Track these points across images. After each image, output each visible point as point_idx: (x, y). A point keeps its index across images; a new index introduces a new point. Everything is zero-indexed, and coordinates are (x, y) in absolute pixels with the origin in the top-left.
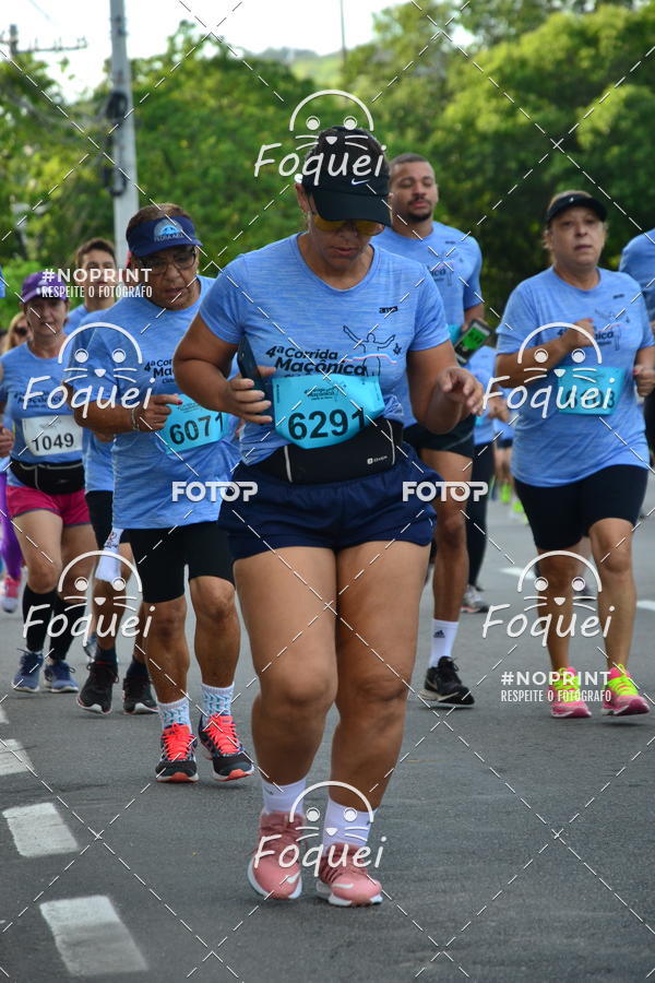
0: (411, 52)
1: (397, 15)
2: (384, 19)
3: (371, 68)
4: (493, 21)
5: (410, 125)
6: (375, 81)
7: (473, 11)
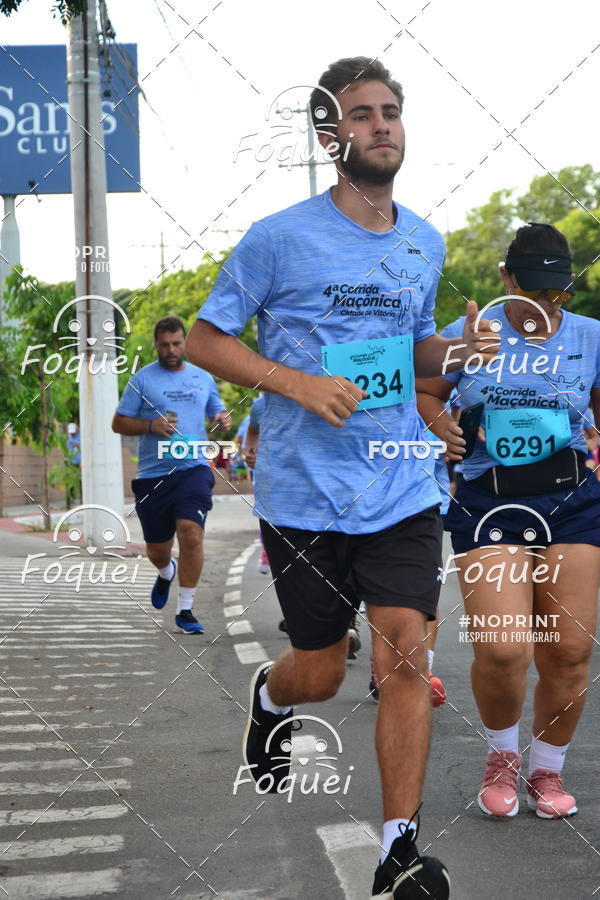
0: (488, 233)
1: (479, 211)
2: (472, 214)
3: (464, 243)
4: (537, 215)
5: (488, 276)
6: (467, 250)
7: (525, 209)
